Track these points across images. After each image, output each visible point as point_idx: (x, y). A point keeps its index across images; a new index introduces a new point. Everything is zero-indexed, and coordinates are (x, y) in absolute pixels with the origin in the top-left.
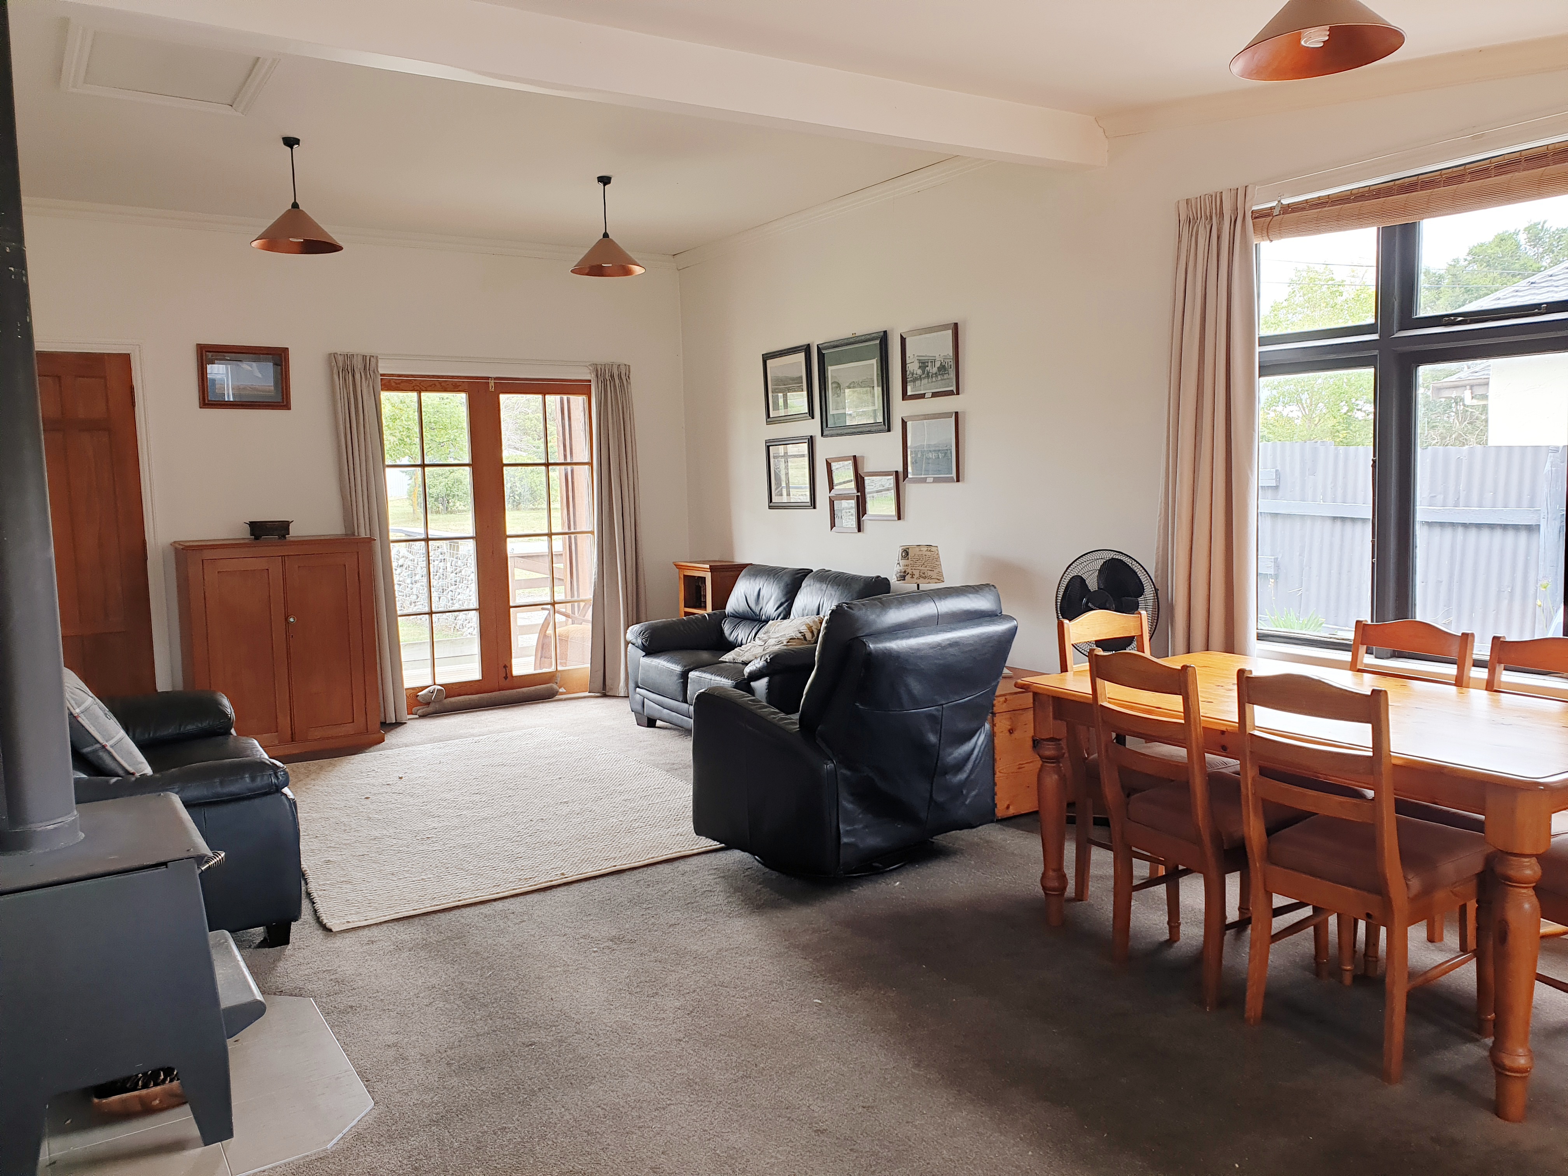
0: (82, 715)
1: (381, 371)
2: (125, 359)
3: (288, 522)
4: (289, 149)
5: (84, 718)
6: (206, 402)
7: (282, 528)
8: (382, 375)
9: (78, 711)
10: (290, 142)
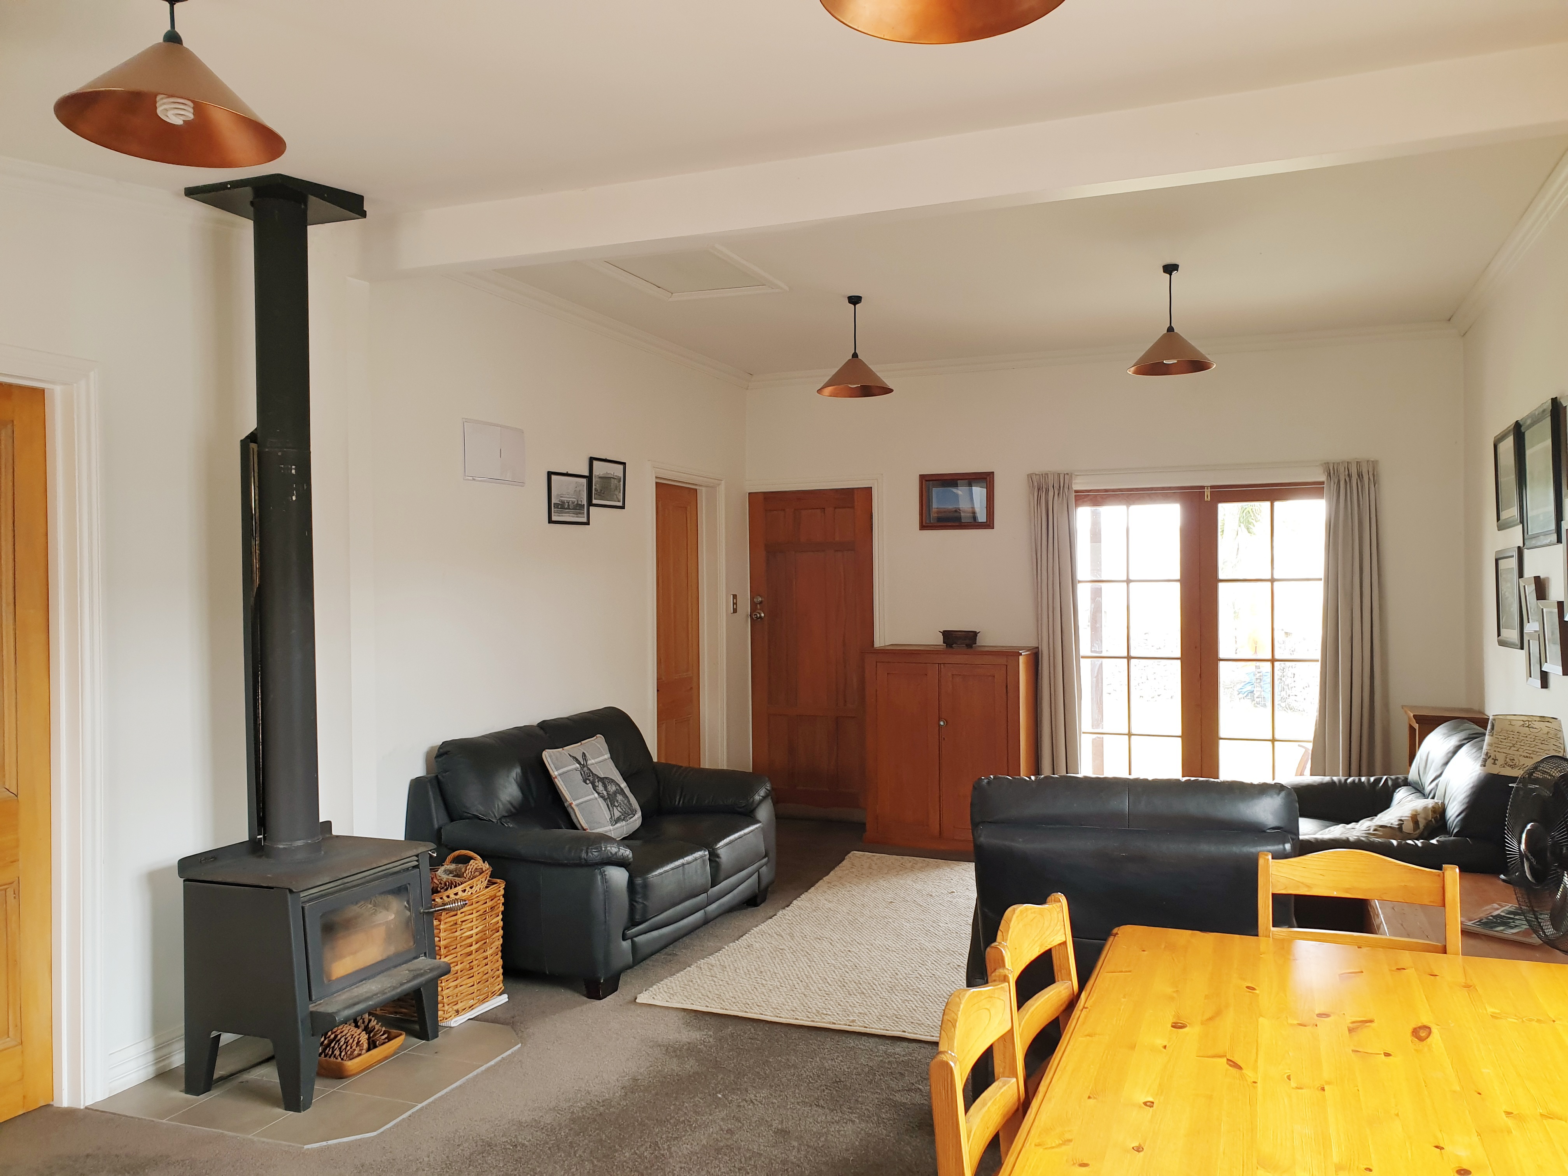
0: (559, 777)
1: (1076, 487)
2: (868, 491)
3: (976, 632)
4: (853, 306)
5: (560, 779)
6: (924, 524)
7: (969, 638)
8: (1076, 492)
9: (556, 773)
10: (855, 300)
